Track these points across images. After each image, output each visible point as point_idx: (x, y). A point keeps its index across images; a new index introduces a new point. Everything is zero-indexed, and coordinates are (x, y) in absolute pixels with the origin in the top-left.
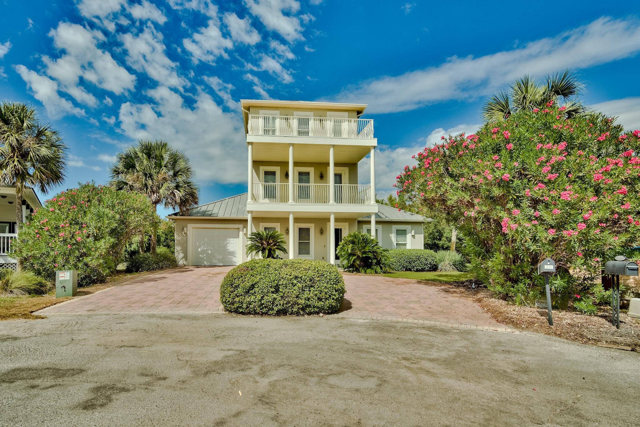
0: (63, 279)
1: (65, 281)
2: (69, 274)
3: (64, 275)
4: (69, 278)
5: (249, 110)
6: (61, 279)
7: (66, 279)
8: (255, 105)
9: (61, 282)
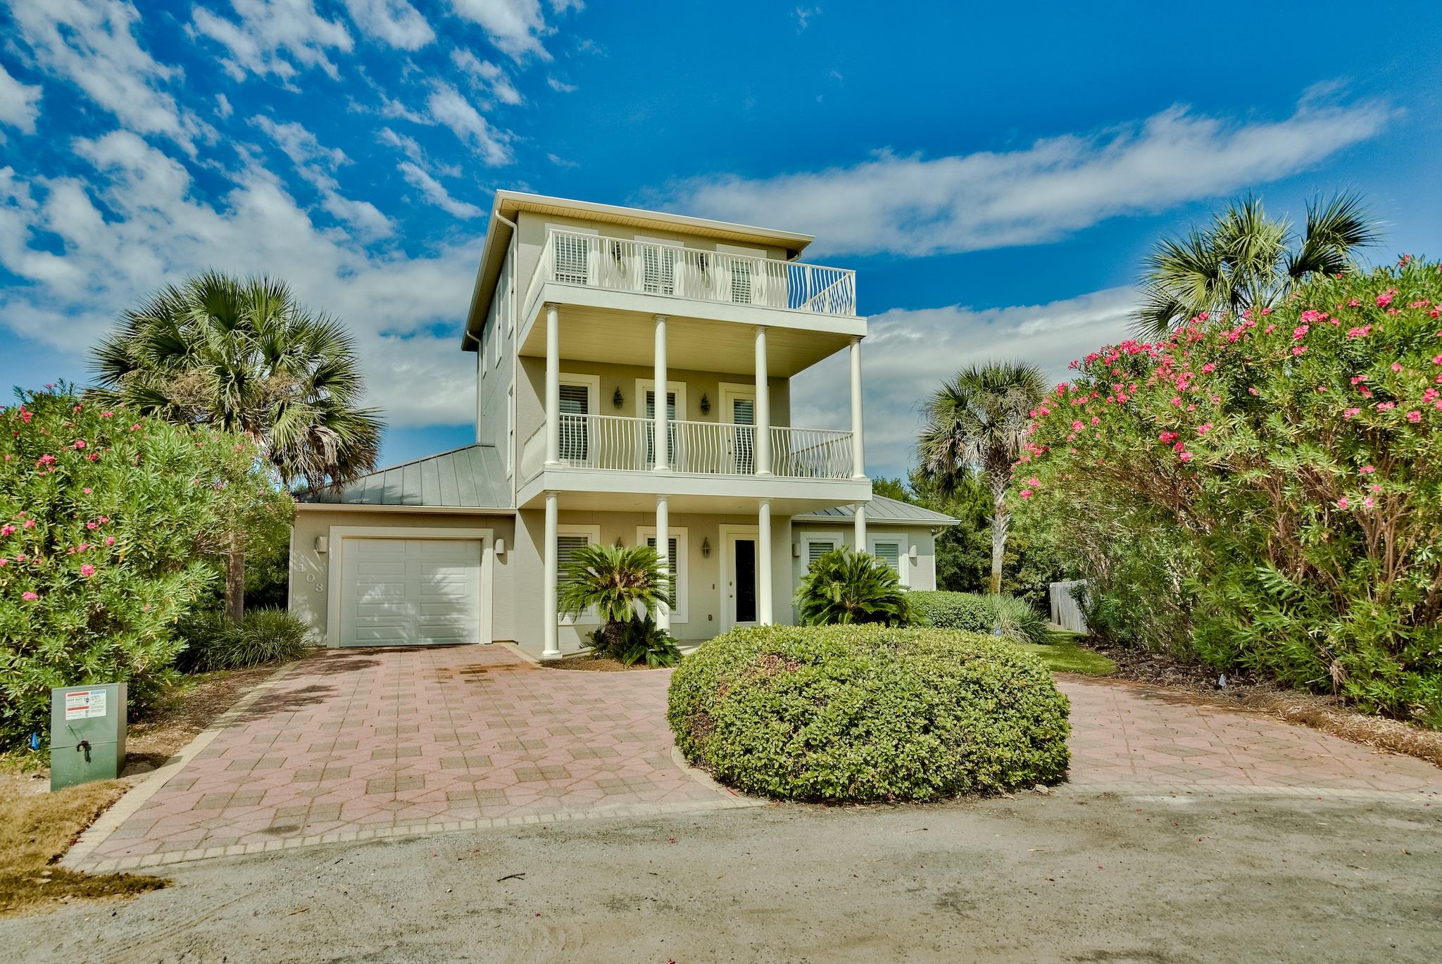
0: (81, 714)
1: (89, 723)
2: (103, 696)
3: (83, 703)
4: (103, 713)
5: (515, 220)
6: (70, 716)
7: (91, 715)
8: (533, 209)
9: (72, 729)
